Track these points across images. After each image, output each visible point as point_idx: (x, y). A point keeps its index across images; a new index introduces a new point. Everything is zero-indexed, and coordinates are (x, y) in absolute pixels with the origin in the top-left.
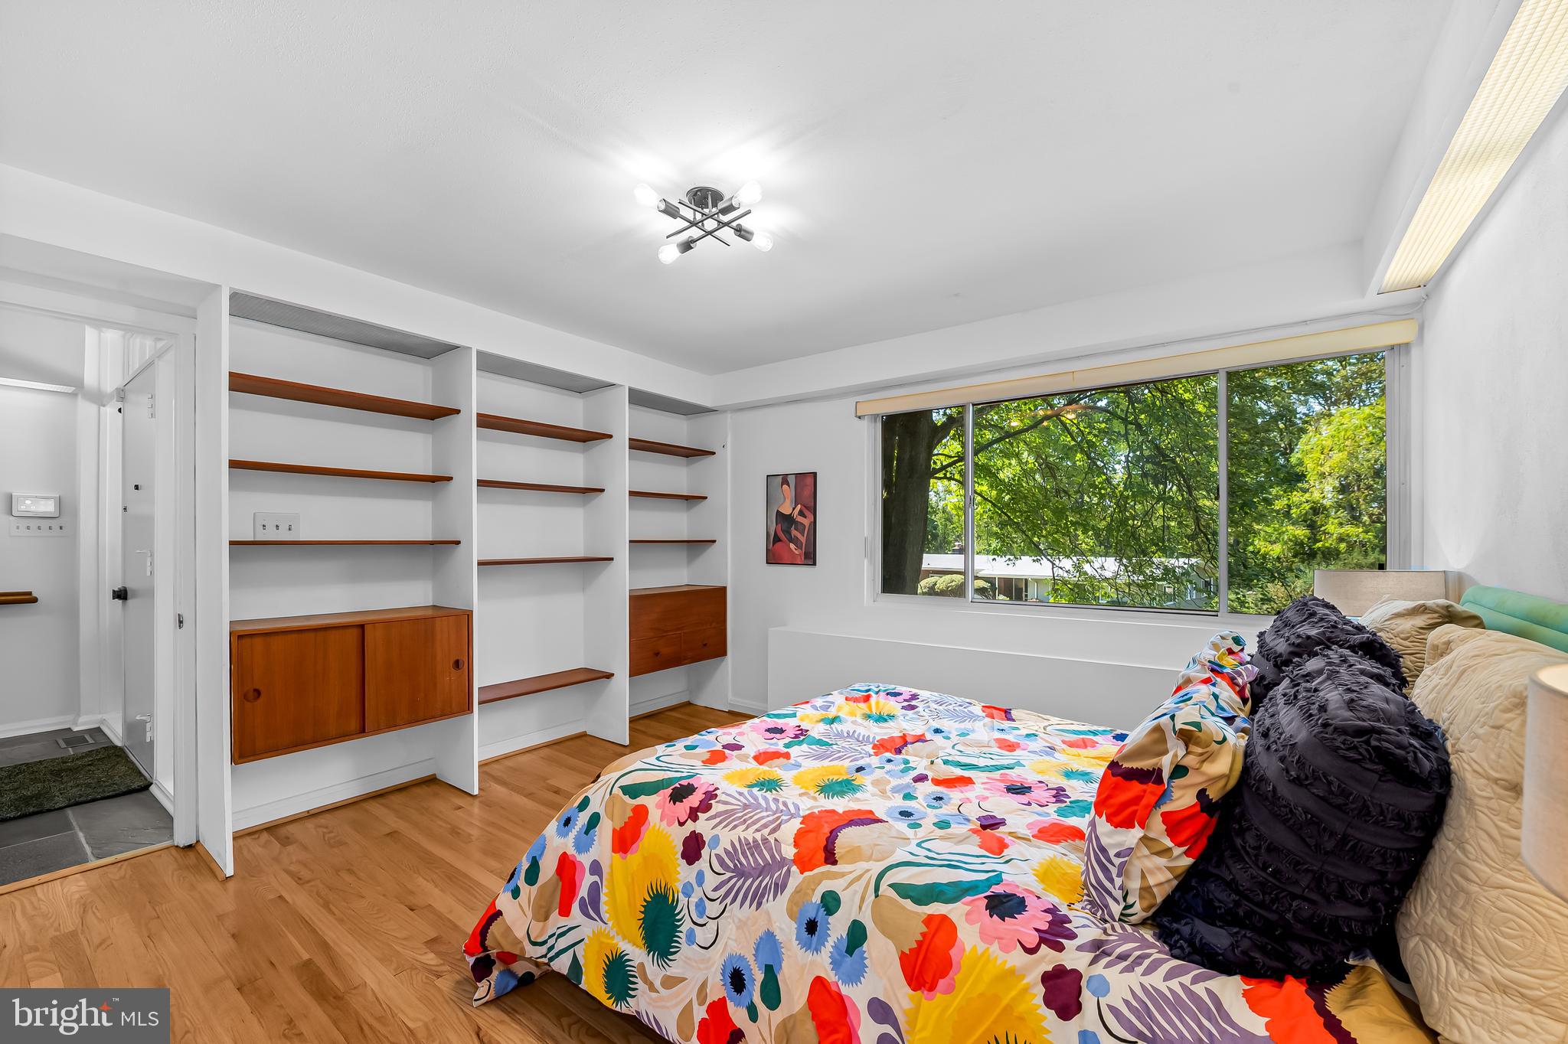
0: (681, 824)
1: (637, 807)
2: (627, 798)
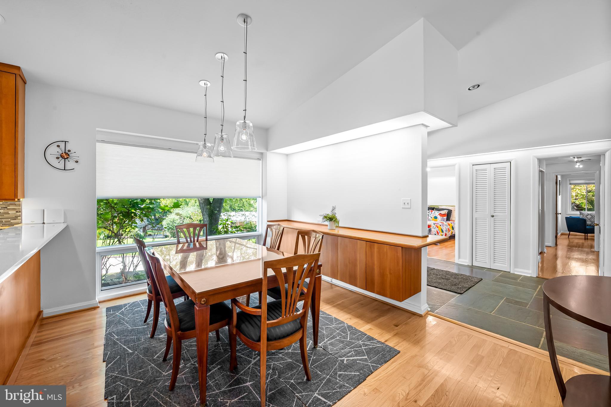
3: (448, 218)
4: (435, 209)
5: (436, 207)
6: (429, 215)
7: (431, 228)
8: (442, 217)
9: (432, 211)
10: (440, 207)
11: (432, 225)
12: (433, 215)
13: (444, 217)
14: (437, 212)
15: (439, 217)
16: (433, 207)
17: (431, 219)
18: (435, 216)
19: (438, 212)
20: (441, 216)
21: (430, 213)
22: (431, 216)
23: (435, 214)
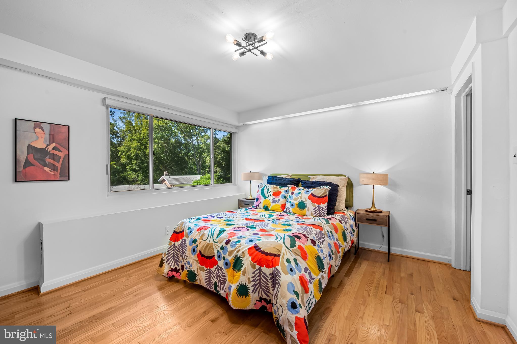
0: (308, 241)
1: (298, 247)
2: (294, 248)
3: (330, 207)
4: (300, 184)
5: (303, 179)
6: (288, 197)
7: (279, 267)
8: (317, 205)
9: (293, 189)
10: (313, 179)
11: (284, 249)
12: (296, 199)
13: (322, 205)
14: (305, 190)
15: (309, 203)
16: (297, 178)
17: (291, 210)
18: (299, 200)
19: (307, 190)
20: (313, 202)
21: (290, 194)
22: (292, 201)
23: (301, 197)
